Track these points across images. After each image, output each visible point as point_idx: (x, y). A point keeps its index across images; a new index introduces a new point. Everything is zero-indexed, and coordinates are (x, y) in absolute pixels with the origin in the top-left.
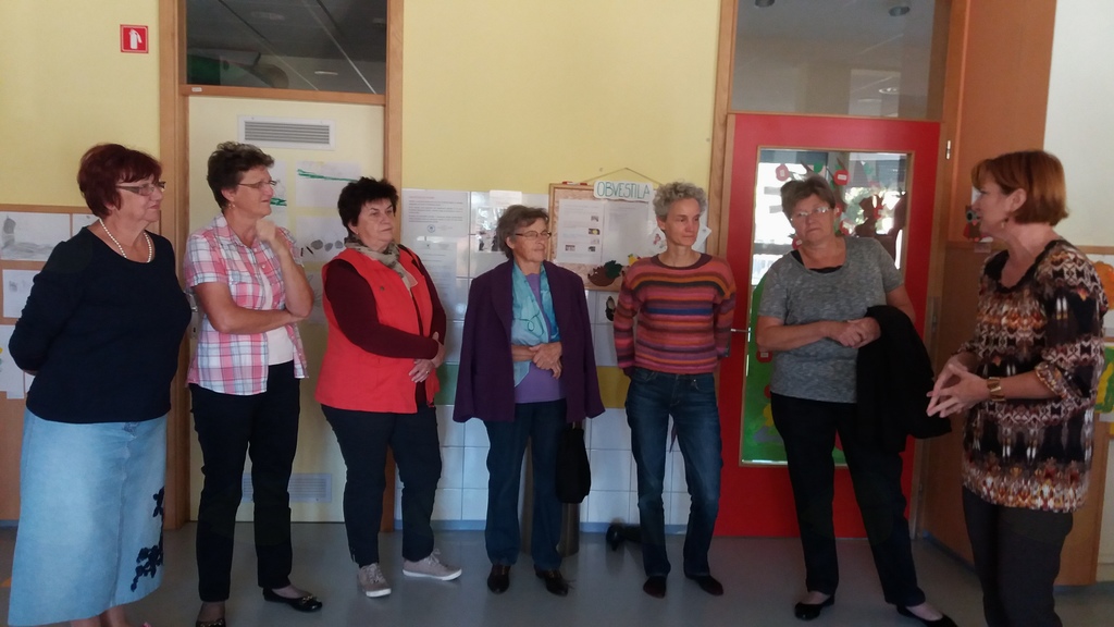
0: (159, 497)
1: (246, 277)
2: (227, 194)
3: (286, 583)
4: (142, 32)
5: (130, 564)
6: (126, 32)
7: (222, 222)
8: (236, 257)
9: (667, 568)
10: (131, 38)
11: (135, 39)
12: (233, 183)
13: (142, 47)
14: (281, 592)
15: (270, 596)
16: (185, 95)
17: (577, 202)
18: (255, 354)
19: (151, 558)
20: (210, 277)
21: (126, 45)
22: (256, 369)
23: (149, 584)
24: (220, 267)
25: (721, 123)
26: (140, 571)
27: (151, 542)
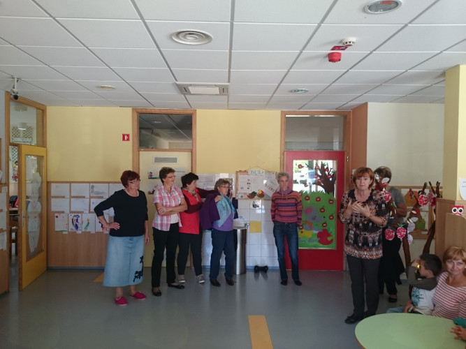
0: (142, 258)
1: (168, 201)
2: (164, 180)
3: (174, 282)
4: (128, 135)
5: (133, 275)
6: (124, 136)
7: (163, 187)
8: (166, 195)
9: (287, 277)
10: (125, 137)
11: (126, 137)
12: (165, 177)
13: (128, 140)
14: (173, 284)
15: (170, 285)
16: (139, 151)
17: (244, 176)
18: (167, 221)
19: (139, 274)
20: (158, 201)
21: (124, 139)
22: (167, 224)
23: (138, 281)
24: (161, 199)
25: (282, 154)
26: (136, 277)
27: (140, 270)
